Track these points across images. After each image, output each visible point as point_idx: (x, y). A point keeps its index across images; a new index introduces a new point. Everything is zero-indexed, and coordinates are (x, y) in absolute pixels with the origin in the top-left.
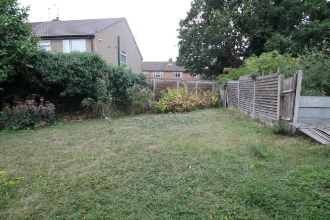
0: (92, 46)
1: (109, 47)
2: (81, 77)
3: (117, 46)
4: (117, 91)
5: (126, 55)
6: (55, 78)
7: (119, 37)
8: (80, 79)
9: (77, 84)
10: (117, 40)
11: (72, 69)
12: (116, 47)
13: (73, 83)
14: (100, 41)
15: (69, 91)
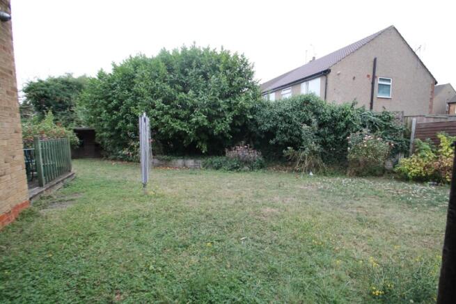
0: (326, 84)
1: (354, 78)
2: (288, 123)
3: (371, 74)
4: (336, 138)
5: (390, 84)
6: (267, 126)
7: (375, 60)
8: (287, 125)
9: (285, 131)
10: (372, 63)
11: (280, 115)
12: (368, 76)
13: (282, 131)
14: (339, 74)
15: (278, 138)
